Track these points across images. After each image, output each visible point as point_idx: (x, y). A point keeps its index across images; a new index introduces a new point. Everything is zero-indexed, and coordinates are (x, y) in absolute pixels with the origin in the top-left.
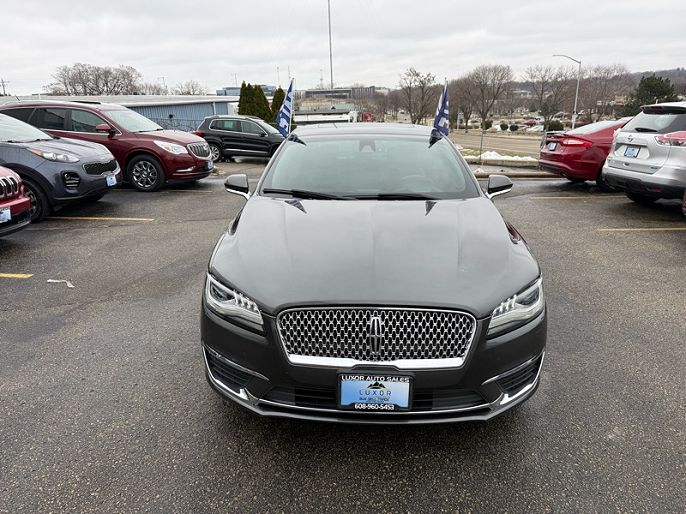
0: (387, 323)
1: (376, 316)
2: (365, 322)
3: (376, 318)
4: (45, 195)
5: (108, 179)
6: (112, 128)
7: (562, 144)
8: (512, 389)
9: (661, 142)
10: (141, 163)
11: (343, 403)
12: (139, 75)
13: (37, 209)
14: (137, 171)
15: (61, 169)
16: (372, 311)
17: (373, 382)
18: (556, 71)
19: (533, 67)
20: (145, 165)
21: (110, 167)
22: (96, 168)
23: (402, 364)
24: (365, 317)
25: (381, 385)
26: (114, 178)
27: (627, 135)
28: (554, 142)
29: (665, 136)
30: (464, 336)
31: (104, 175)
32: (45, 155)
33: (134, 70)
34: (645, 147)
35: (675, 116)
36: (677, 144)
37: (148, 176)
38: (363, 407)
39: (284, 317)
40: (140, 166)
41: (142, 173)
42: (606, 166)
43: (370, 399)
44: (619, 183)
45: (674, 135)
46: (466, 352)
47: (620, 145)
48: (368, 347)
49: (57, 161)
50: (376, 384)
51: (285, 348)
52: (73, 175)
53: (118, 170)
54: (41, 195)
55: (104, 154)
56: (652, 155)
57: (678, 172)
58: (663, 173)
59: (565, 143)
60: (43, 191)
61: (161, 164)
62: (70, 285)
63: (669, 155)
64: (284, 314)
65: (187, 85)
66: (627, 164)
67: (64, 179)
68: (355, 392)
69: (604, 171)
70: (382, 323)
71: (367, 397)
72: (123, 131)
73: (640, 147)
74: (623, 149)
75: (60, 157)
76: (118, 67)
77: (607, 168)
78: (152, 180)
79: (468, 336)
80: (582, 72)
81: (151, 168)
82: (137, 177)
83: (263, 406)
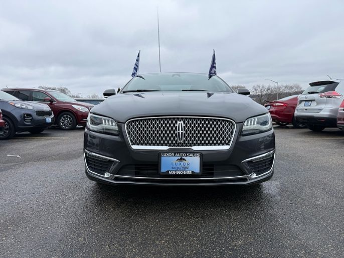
0: (186, 125)
1: (180, 121)
2: (174, 125)
3: (180, 122)
4: (14, 125)
5: (47, 119)
6: (52, 99)
7: (273, 106)
8: (259, 171)
9: (321, 97)
10: (65, 116)
11: (162, 171)
12: (69, 92)
13: (9, 132)
14: (62, 120)
15: (23, 112)
16: (178, 118)
17: (179, 158)
18: (267, 87)
19: (256, 85)
20: (67, 117)
21: (48, 114)
22: (41, 113)
23: (195, 148)
24: (174, 122)
25: (184, 159)
26: (50, 119)
27: (305, 96)
28: (269, 105)
29: (323, 94)
30: (229, 133)
31: (45, 117)
32: (16, 105)
33: (67, 89)
34: (314, 100)
35: (326, 85)
36: (329, 97)
37: (68, 122)
38: (174, 173)
39: (130, 124)
40: (64, 118)
41: (65, 121)
42: (296, 112)
43: (178, 168)
44: (304, 119)
45: (327, 93)
46: (231, 142)
47: (301, 101)
48: (176, 139)
49: (22, 108)
50: (181, 159)
51: (130, 142)
52: (29, 115)
53: (52, 116)
54: (11, 125)
55: (46, 107)
56: (318, 104)
57: (331, 111)
58: (324, 111)
59: (274, 105)
60: (13, 122)
61: (75, 116)
62: (18, 156)
63: (326, 103)
64: (130, 122)
65: (92, 96)
66: (306, 110)
67: (25, 117)
68: (169, 164)
69: (295, 115)
70: (183, 125)
71: (176, 167)
72: (57, 101)
73: (311, 101)
74: (303, 103)
75: (24, 107)
76: (59, 87)
77: (296, 113)
78: (70, 124)
79: (232, 133)
80: (279, 88)
81: (70, 118)
82: (62, 123)
83: (116, 179)
